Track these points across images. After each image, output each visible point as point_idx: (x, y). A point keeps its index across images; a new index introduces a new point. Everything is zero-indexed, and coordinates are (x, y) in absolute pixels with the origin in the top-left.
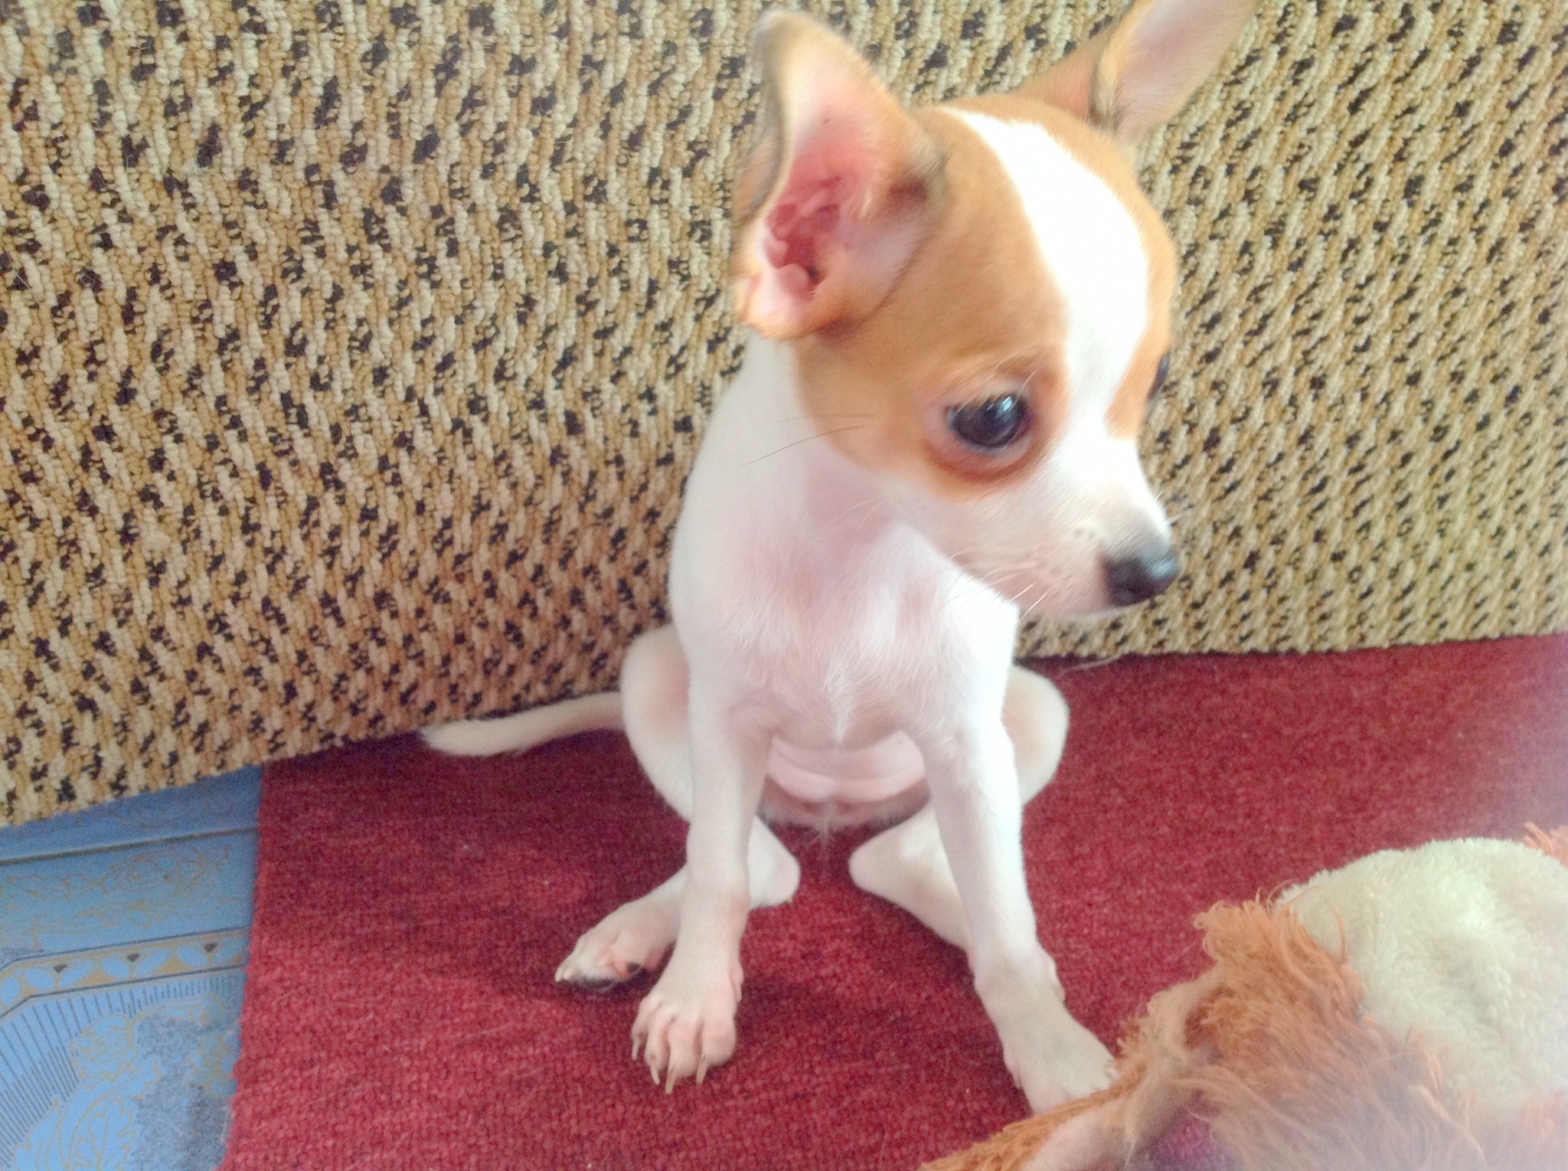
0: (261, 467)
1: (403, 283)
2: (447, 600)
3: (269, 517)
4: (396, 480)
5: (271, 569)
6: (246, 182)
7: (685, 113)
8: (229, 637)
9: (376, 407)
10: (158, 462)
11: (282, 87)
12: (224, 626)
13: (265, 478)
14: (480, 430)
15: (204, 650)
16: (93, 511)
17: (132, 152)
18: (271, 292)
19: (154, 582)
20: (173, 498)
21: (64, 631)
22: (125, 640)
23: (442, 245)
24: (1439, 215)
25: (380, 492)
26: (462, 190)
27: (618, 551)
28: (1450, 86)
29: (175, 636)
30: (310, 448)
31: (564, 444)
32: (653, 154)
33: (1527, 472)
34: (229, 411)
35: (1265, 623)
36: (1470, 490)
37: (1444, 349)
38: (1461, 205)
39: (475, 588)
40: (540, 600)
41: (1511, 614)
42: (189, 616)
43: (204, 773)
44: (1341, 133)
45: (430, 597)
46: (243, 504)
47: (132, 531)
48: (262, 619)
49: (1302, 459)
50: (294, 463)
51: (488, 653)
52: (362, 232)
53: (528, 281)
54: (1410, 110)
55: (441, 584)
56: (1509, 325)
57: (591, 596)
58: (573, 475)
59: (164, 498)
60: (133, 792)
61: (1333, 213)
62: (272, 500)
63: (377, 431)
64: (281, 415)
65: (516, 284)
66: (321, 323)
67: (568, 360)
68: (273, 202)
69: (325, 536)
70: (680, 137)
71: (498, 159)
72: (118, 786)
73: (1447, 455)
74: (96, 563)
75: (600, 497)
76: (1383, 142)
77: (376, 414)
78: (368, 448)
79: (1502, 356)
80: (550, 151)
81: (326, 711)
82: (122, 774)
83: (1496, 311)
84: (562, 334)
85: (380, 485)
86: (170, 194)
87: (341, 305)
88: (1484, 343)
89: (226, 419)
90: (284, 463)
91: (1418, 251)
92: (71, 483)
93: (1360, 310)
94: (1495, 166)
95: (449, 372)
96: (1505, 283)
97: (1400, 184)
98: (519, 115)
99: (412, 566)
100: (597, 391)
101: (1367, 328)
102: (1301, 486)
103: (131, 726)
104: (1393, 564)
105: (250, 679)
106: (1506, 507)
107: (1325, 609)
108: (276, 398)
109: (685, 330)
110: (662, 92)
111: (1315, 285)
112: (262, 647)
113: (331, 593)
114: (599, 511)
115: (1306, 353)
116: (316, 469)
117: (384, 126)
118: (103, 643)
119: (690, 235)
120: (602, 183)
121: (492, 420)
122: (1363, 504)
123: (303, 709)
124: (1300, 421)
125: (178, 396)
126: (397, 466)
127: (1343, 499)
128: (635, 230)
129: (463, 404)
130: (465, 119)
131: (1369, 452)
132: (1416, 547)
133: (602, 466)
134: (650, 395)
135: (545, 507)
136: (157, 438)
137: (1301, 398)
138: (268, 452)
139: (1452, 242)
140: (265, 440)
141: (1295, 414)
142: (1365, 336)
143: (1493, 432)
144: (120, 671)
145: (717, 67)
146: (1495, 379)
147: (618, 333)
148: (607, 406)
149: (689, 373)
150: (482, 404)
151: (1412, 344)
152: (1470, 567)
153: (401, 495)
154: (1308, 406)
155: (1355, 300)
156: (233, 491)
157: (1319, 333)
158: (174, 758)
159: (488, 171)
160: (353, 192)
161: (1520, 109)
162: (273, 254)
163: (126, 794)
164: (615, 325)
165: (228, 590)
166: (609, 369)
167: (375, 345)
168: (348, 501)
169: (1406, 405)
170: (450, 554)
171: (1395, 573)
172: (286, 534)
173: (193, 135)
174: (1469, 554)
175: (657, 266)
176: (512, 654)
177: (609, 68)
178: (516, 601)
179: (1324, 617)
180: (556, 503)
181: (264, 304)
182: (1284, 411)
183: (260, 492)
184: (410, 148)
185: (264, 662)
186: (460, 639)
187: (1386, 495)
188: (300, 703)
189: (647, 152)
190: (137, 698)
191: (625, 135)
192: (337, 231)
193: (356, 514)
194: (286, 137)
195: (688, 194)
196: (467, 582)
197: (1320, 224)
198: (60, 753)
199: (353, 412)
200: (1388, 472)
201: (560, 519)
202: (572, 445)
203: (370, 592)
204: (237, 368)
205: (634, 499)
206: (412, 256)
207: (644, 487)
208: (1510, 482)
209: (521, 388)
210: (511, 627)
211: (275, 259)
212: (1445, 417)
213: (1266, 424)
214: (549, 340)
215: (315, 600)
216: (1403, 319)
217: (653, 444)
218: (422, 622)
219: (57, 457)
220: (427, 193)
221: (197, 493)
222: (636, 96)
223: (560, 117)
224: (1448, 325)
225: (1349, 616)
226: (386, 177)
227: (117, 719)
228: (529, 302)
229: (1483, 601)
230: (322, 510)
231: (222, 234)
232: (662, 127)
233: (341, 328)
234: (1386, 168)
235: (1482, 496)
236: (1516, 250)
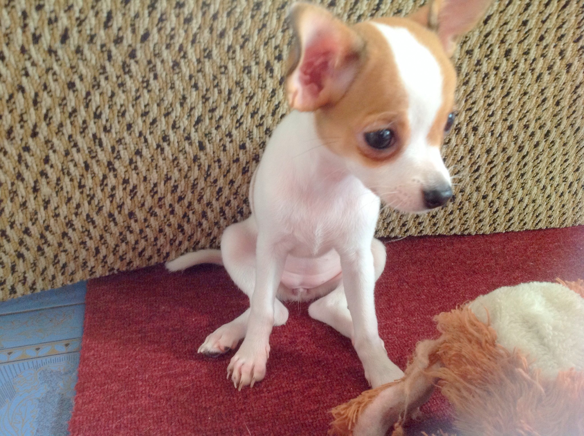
0: (85, 163)
1: (137, 91)
2: (156, 215)
3: (89, 182)
4: (136, 168)
5: (89, 203)
6: (79, 51)
7: (240, 24)
8: (74, 230)
9: (128, 139)
10: (47, 160)
11: (91, 13)
12: (72, 225)
13: (87, 167)
14: (167, 148)
15: (65, 234)
16: (23, 180)
17: (36, 39)
18: (88, 94)
19: (46, 208)
20: (53, 175)
21: (12, 227)
22: (35, 230)
23: (152, 75)
24: (518, 64)
25: (130, 173)
26: (158, 54)
27: (219, 196)
28: (520, 14)
29: (54, 229)
30: (103, 155)
31: (198, 154)
32: (229, 40)
33: (554, 164)
34: (73, 141)
35: (459, 223)
36: (532, 171)
37: (521, 116)
38: (526, 60)
39: (166, 211)
40: (191, 216)
41: (550, 220)
42: (59, 221)
43: (65, 284)
44: (481, 32)
45: (149, 214)
46: (78, 177)
47: (38, 188)
48: (86, 222)
49: (470, 158)
50: (98, 161)
51: (171, 237)
52: (122, 70)
53: (184, 89)
54: (506, 23)
55: (153, 209)
56: (545, 107)
57: (210, 214)
58: (202, 166)
59: (49, 175)
60: (39, 291)
61: (479, 63)
62: (89, 176)
63: (128, 149)
64: (92, 142)
65: (179, 91)
66: (107, 106)
67: (199, 121)
68: (89, 58)
69: (109, 190)
70: (239, 33)
71: (172, 42)
72: (32, 288)
73: (524, 157)
74: (24, 200)
75: (212, 175)
76: (496, 35)
77: (128, 142)
78: (125, 155)
79: (543, 119)
80: (191, 38)
81: (111, 259)
82: (34, 283)
83: (540, 101)
84: (197, 110)
85: (130, 170)
86: (50, 55)
87: (114, 99)
88: (536, 113)
89: (72, 144)
90: (94, 161)
91: (510, 78)
92: (14, 169)
93: (490, 101)
94: (537, 45)
95: (155, 126)
96: (543, 90)
97: (503, 52)
98: (179, 24)
99: (142, 202)
100: (210, 133)
101: (493, 108)
102: (470, 170)
103: (37, 264)
104: (505, 200)
105: (82, 246)
106: (546, 178)
107: (481, 218)
108: (91, 135)
109: (242, 109)
110: (232, 16)
111: (473, 91)
112: (86, 233)
113: (112, 212)
114: (212, 181)
115: (470, 117)
116: (106, 164)
117: (129, 29)
118: (27, 231)
119: (243, 71)
120: (210, 52)
121: (171, 145)
122: (493, 176)
123: (102, 258)
124: (469, 144)
125: (54, 134)
126: (136, 162)
127: (486, 174)
128: (223, 70)
129: (161, 138)
130: (159, 26)
131: (495, 156)
132: (513, 193)
133: (213, 163)
134: (230, 135)
135: (192, 179)
136: (46, 151)
137: (469, 135)
138: (88, 157)
139: (523, 74)
140: (87, 152)
141: (467, 141)
142: (492, 111)
143: (540, 148)
144: (33, 243)
145: (252, 6)
146: (540, 128)
147: (217, 110)
148: (214, 139)
149: (244, 126)
150: (168, 138)
151: (509, 114)
152: (534, 201)
153: (138, 174)
154: (472, 138)
155: (488, 97)
156: (75, 172)
157: (475, 110)
158: (54, 277)
159: (168, 46)
160: (118, 55)
161: (546, 23)
162: (89, 79)
163: (36, 292)
164: (216, 108)
165: (73, 211)
166: (214, 125)
167: (127, 115)
168: (118, 176)
169: (508, 138)
170: (156, 197)
171: (506, 203)
172: (95, 189)
173: (59, 33)
174: (533, 196)
175: (231, 84)
176: (180, 237)
177: (212, 7)
178: (181, 216)
179: (480, 221)
180: (196, 177)
181: (86, 98)
182: (463, 140)
183: (85, 173)
184: (139, 38)
185: (87, 239)
186: (161, 231)
187: (502, 173)
188: (101, 256)
189: (227, 39)
190: (40, 253)
191: (219, 33)
192: (112, 70)
193: (121, 181)
194: (93, 33)
195: (242, 56)
196: (163, 208)
197: (474, 67)
198: (10, 275)
199: (119, 141)
200: (502, 164)
201: (197, 184)
202: (201, 154)
203: (127, 212)
204: (76, 123)
205: (225, 176)
206: (141, 80)
207: (228, 171)
208: (547, 168)
209: (182, 132)
210: (180, 226)
211: (90, 81)
212: (523, 142)
213: (456, 145)
214: (192, 113)
215: (106, 215)
216: (505, 104)
217: (232, 154)
218: (146, 224)
219: (9, 158)
220: (146, 55)
221: (62, 173)
222: (222, 17)
223: (195, 25)
224: (522, 106)
225: (490, 220)
226: (130, 49)
227: (32, 261)
228: (184, 98)
229: (539, 214)
230: (108, 179)
231: (70, 71)
232: (232, 29)
233: (114, 108)
234: (497, 46)
235: (537, 174)
236: (546, 77)
